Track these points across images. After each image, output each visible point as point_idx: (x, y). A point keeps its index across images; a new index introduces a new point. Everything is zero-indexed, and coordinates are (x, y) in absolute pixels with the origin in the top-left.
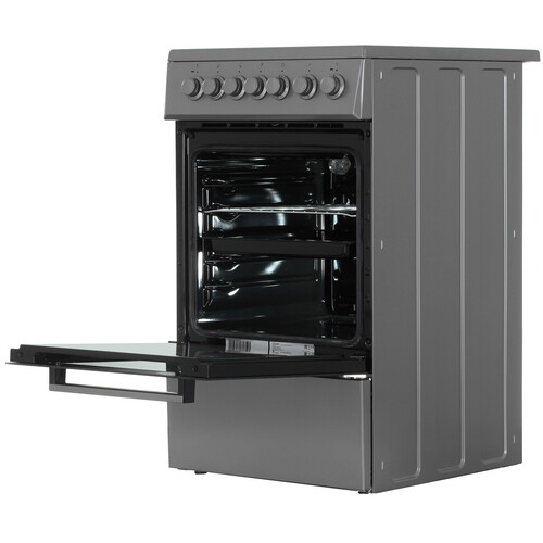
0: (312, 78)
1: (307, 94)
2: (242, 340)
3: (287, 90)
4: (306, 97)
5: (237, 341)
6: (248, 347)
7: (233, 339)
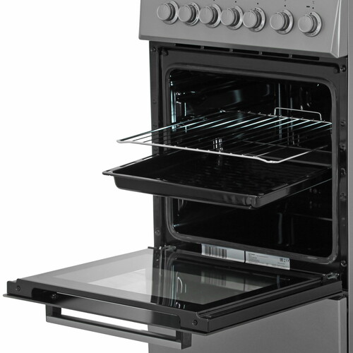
0: (288, 13)
1: (284, 30)
2: (218, 247)
3: (263, 22)
4: (283, 32)
5: (213, 248)
6: (224, 254)
7: (209, 246)
